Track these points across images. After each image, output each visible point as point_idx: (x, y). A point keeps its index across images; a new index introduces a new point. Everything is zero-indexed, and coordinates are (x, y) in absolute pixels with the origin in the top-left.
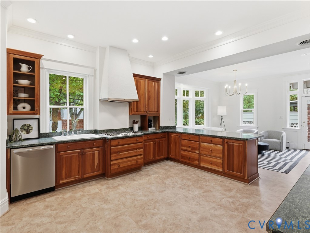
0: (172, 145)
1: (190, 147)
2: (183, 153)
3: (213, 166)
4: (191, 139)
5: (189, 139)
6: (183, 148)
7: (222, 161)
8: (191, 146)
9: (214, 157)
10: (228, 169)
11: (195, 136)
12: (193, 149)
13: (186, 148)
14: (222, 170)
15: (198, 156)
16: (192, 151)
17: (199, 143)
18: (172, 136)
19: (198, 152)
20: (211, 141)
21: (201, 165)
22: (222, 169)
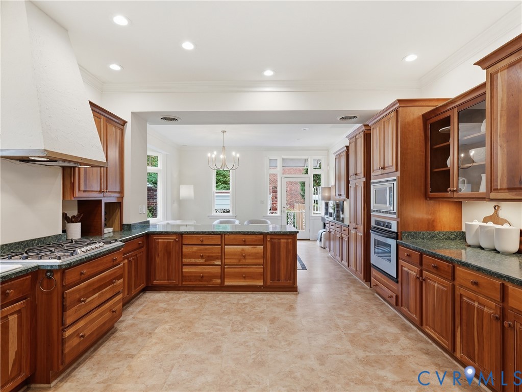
0: (158, 260)
1: (202, 257)
2: (185, 269)
3: (247, 280)
4: (204, 243)
5: (200, 243)
6: (186, 260)
7: (262, 269)
8: (204, 254)
9: (248, 265)
10: (272, 280)
11: (214, 237)
12: (209, 259)
13: (193, 260)
14: (262, 284)
15: (220, 269)
16: (207, 263)
17: (221, 247)
18: (160, 240)
19: (220, 263)
20: (245, 241)
21: (226, 283)
22: (262, 280)
